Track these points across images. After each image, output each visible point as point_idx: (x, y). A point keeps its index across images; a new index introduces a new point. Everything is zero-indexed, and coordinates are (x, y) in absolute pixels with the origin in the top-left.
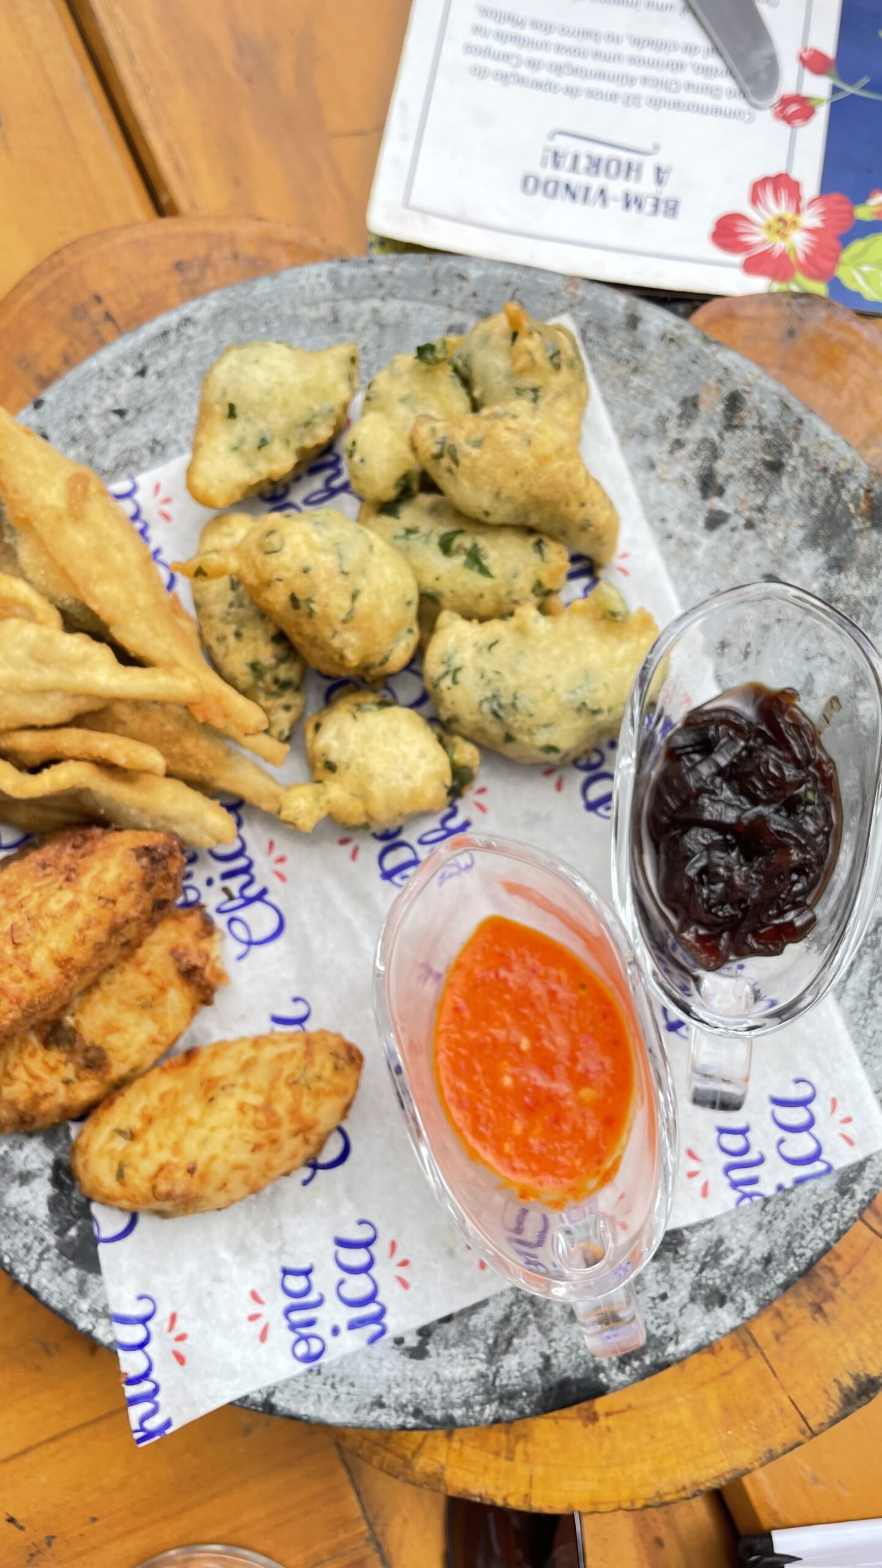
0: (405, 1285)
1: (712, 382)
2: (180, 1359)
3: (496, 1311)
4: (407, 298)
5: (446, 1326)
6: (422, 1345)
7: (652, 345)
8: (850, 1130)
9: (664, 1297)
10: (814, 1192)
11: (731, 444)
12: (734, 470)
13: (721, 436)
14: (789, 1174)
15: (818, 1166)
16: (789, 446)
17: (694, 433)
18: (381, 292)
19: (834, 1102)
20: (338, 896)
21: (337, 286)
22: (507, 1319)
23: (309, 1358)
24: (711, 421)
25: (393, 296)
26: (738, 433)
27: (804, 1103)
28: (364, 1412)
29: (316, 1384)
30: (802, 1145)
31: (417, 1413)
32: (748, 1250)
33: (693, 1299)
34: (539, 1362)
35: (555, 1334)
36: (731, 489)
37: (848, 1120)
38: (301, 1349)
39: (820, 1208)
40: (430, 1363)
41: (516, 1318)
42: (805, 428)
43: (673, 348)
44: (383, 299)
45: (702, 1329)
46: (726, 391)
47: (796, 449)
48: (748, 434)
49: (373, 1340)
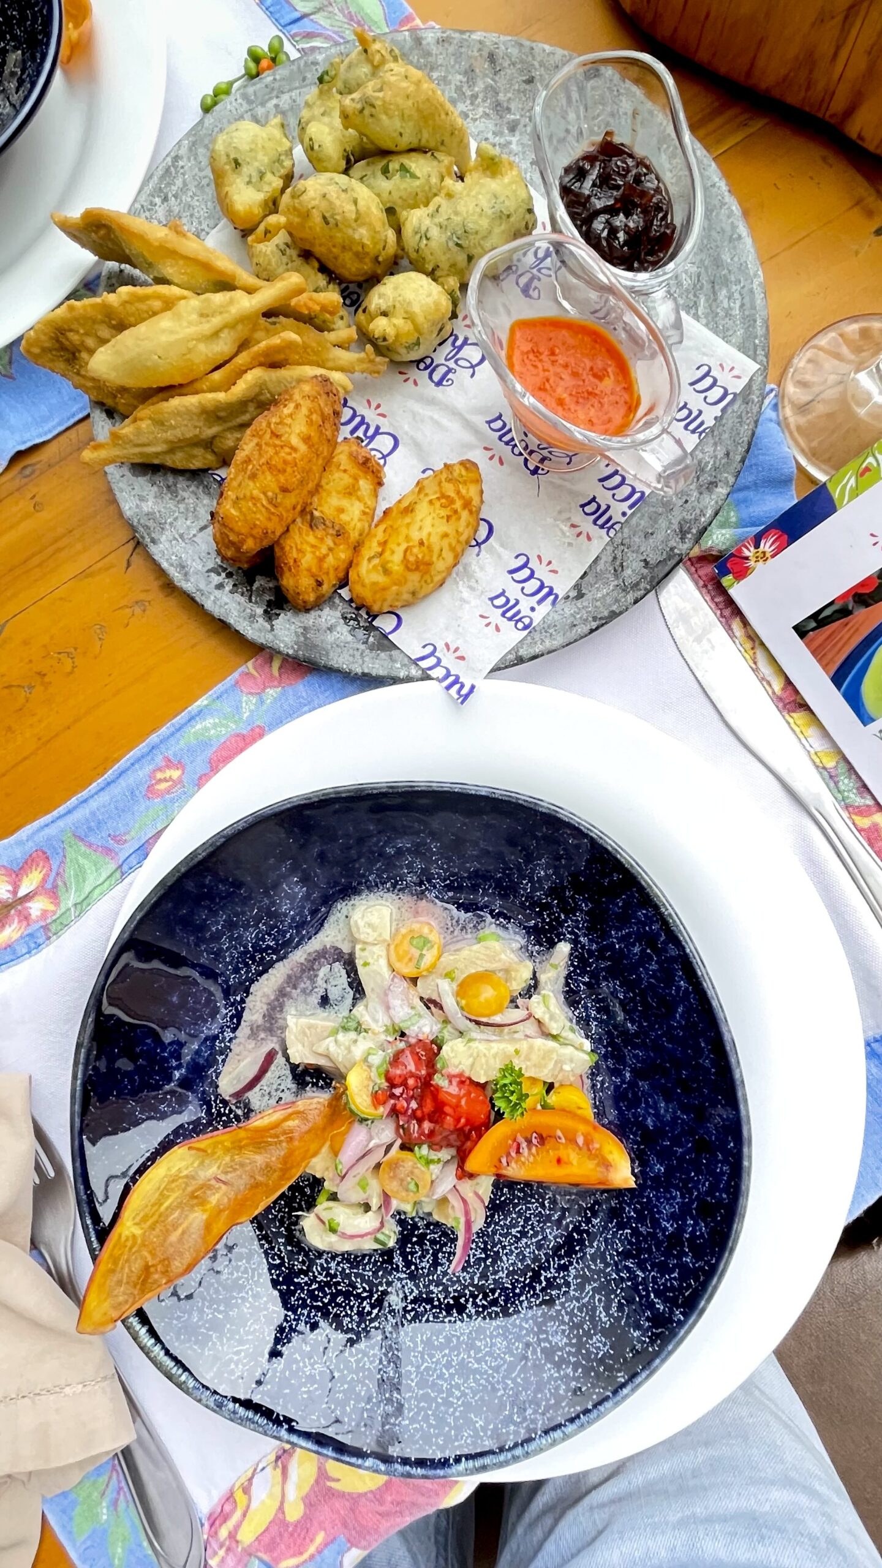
0: (555, 572)
1: (476, 54)
2: (462, 658)
3: (607, 558)
4: (290, 90)
5: (586, 579)
6: (579, 591)
7: (434, 50)
8: (735, 372)
9: (686, 502)
10: (733, 411)
11: (502, 82)
12: (509, 95)
13: (493, 79)
14: (717, 410)
15: (729, 398)
16: (533, 65)
17: (479, 87)
18: (275, 93)
19: (721, 365)
20: (417, 407)
21: (250, 102)
22: (615, 558)
23: (526, 627)
24: (486, 75)
25: (283, 93)
26: (502, 73)
27: (707, 374)
28: (568, 633)
29: (537, 636)
30: (717, 393)
31: (595, 619)
32: (716, 457)
33: (701, 493)
34: (643, 564)
35: (642, 549)
36: (513, 106)
37: (733, 368)
38: (520, 625)
39: (740, 417)
40: (589, 596)
41: (619, 555)
42: (536, 50)
43: (446, 45)
44: (277, 97)
45: (713, 503)
46: (485, 54)
47: (536, 64)
48: (509, 71)
49: (554, 603)
